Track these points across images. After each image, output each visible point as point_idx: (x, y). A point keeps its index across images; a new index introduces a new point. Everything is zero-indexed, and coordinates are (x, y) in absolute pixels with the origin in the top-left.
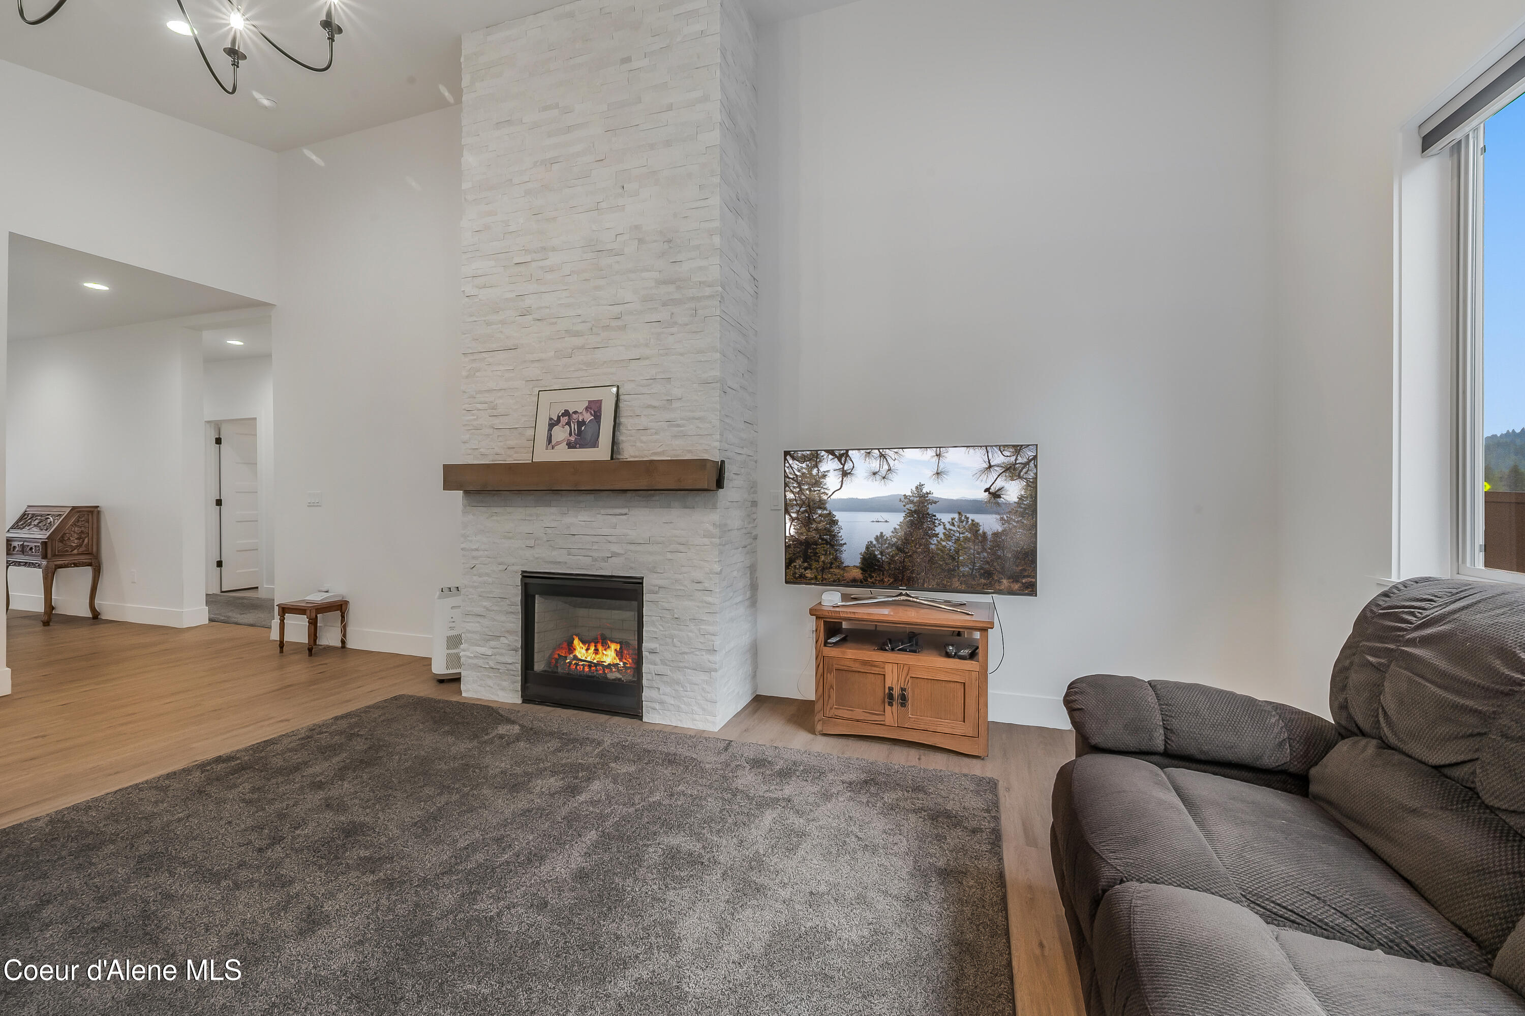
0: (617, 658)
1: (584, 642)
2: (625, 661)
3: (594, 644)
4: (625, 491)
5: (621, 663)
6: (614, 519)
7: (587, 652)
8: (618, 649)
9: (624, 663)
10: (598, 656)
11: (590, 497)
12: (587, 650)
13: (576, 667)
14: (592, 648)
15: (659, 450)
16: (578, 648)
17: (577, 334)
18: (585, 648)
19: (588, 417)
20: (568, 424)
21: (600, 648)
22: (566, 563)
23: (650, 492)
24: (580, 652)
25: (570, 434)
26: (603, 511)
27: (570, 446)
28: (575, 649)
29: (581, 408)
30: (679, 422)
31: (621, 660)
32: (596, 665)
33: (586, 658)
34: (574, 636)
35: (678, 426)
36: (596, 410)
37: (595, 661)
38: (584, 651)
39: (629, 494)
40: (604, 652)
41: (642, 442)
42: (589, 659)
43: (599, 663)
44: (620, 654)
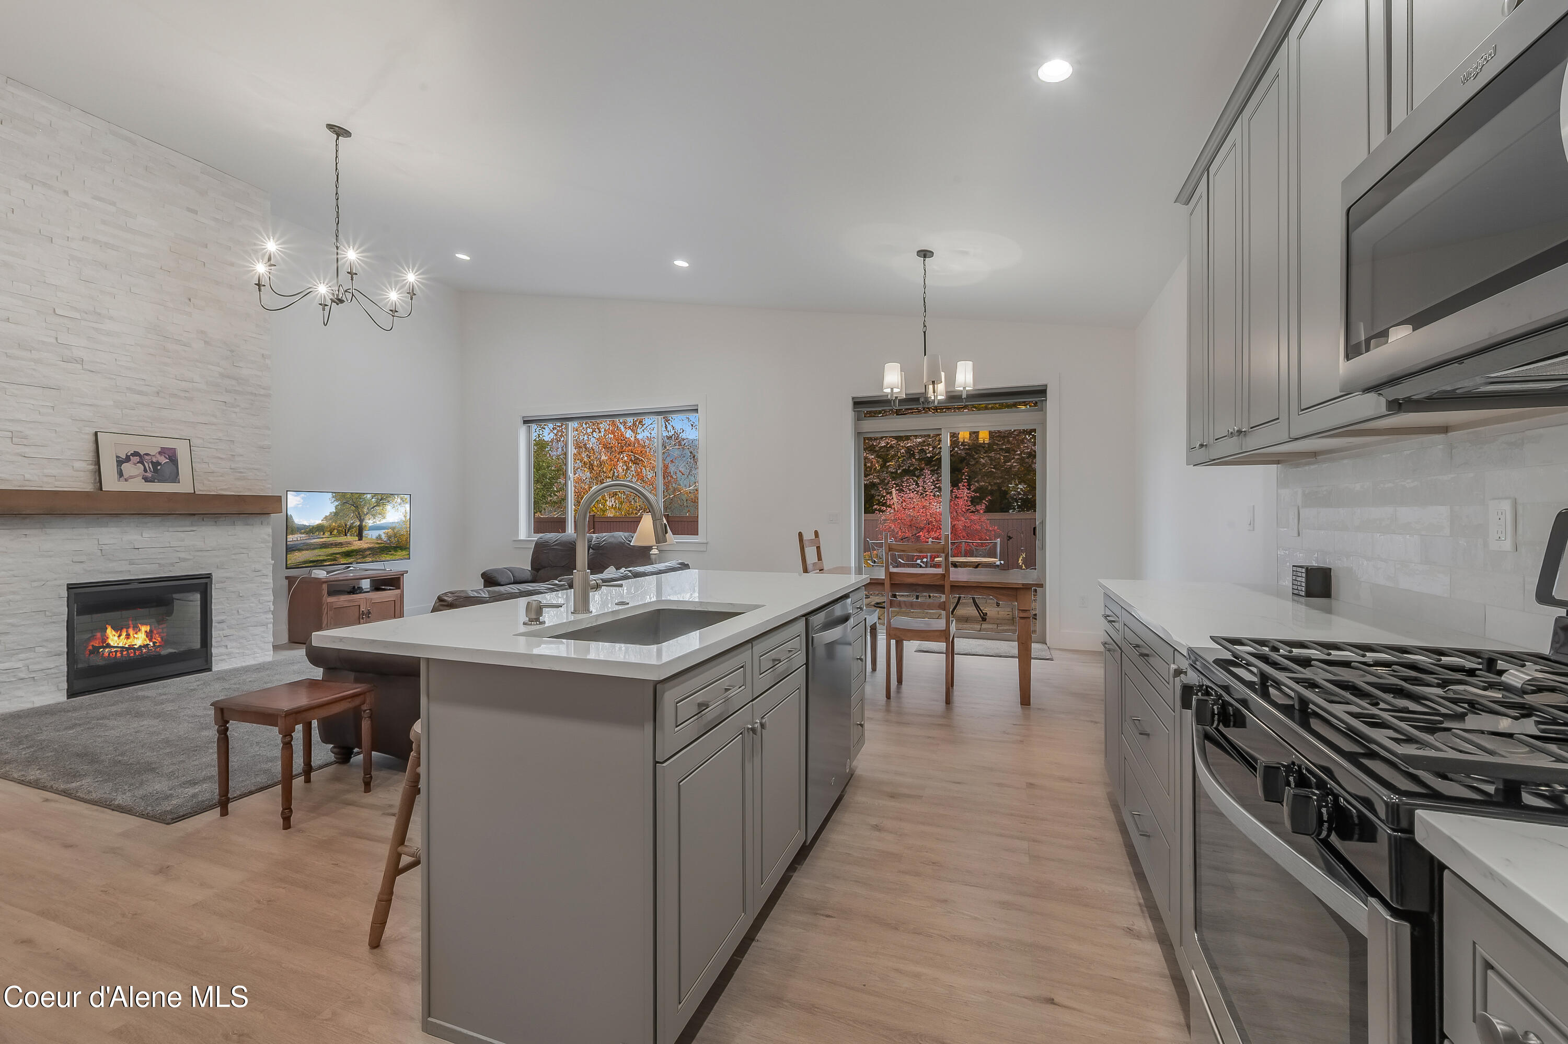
0: (147, 639)
1: (116, 630)
2: (154, 640)
3: (125, 630)
4: (194, 514)
5: (151, 644)
6: (182, 535)
7: (119, 639)
8: (148, 631)
9: (154, 643)
10: (129, 640)
11: (158, 519)
12: (119, 636)
13: (109, 654)
14: (124, 634)
15: (224, 487)
16: (111, 636)
18: (117, 635)
19: (163, 460)
20: (141, 462)
21: (131, 632)
22: (130, 571)
23: (216, 515)
24: (113, 640)
25: (145, 470)
26: (171, 529)
27: (146, 480)
28: (108, 638)
29: (153, 451)
30: (242, 470)
31: (150, 640)
32: (129, 648)
33: (118, 644)
34: (108, 626)
35: (241, 472)
36: (171, 455)
37: (127, 646)
38: (116, 638)
39: (196, 517)
40: (135, 635)
41: (209, 481)
42: (121, 645)
43: (131, 647)
44: (149, 635)
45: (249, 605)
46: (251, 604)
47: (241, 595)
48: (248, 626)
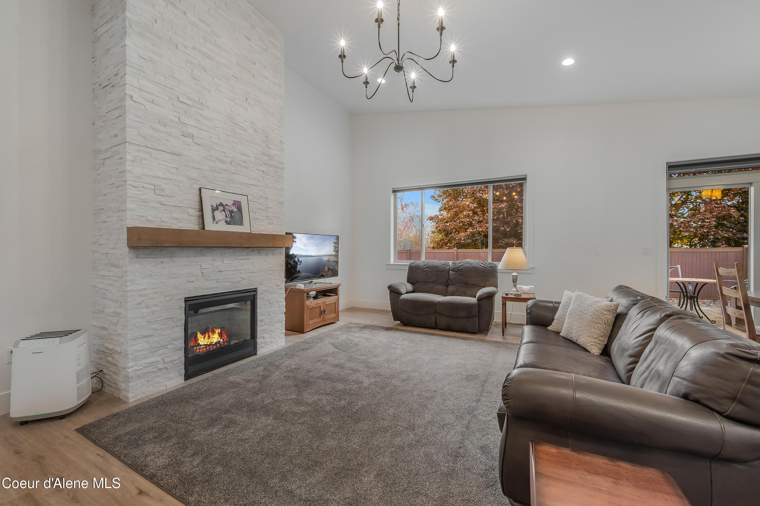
0: (219, 338)
1: (202, 334)
2: (223, 338)
3: (207, 333)
4: (249, 248)
5: (222, 340)
6: (243, 262)
7: (204, 339)
8: (220, 332)
9: (223, 339)
10: (210, 340)
11: (231, 251)
12: (204, 338)
13: (199, 350)
14: (207, 336)
15: (263, 229)
16: (200, 338)
17: (223, 162)
18: (203, 337)
19: (235, 210)
20: (224, 210)
21: (211, 334)
22: (217, 287)
23: (259, 248)
24: (201, 341)
25: (226, 217)
26: (238, 258)
27: (227, 223)
28: (198, 340)
29: (230, 203)
30: (271, 218)
31: (221, 338)
32: (210, 345)
33: (204, 343)
34: (198, 332)
35: (271, 219)
36: (238, 206)
37: (209, 344)
38: (203, 339)
39: (250, 249)
40: (213, 336)
41: (256, 224)
42: (205, 343)
43: (211, 344)
44: (220, 335)
45: (275, 309)
46: (275, 308)
47: (271, 302)
48: (274, 323)
